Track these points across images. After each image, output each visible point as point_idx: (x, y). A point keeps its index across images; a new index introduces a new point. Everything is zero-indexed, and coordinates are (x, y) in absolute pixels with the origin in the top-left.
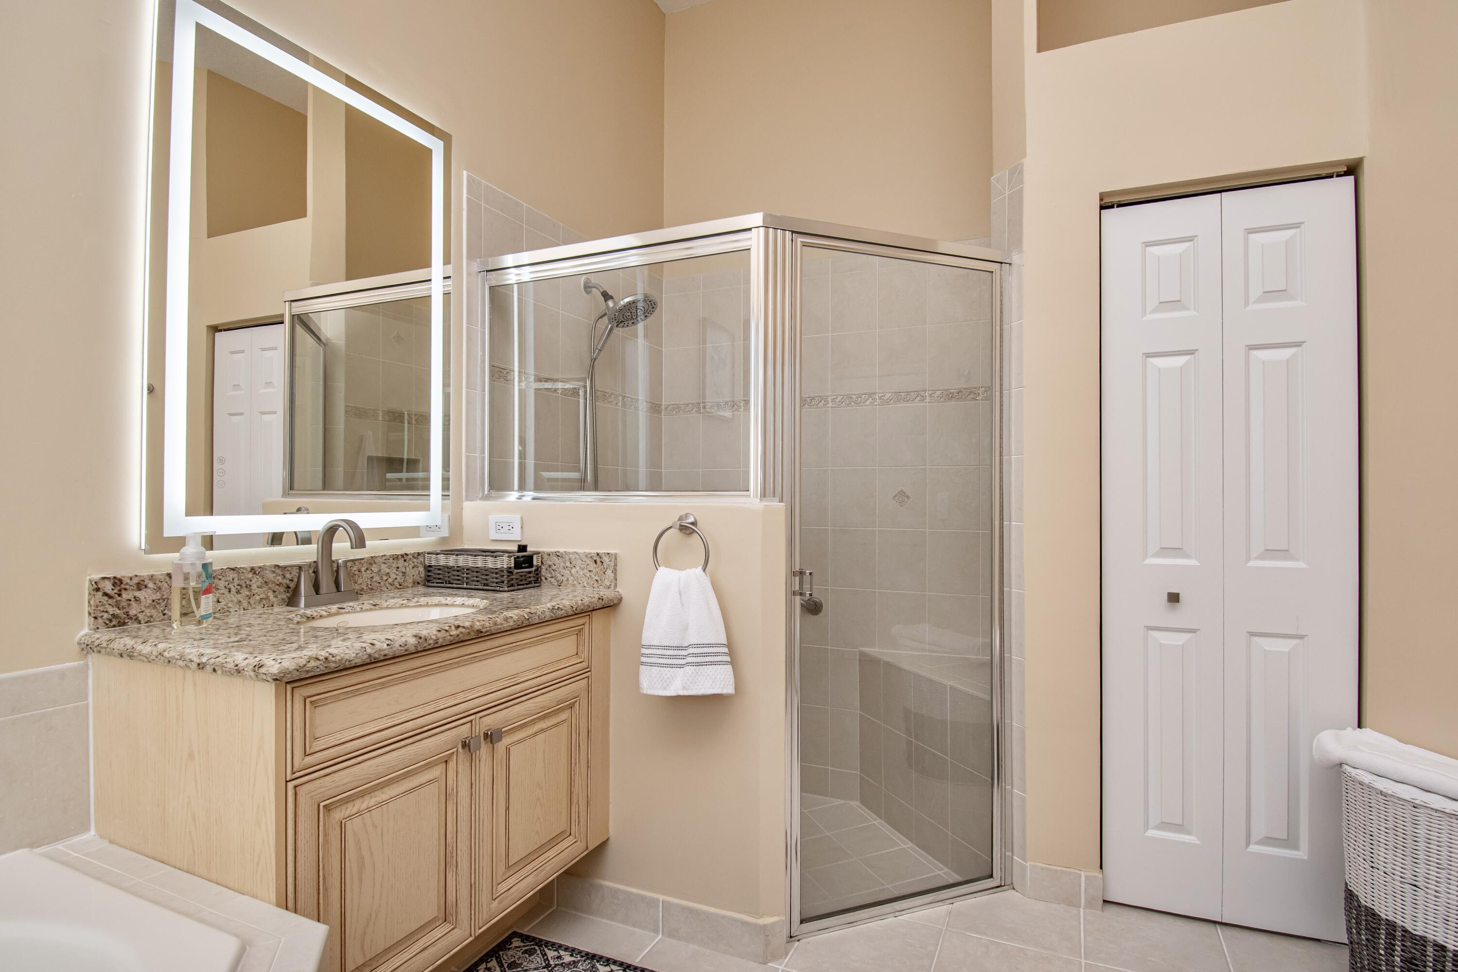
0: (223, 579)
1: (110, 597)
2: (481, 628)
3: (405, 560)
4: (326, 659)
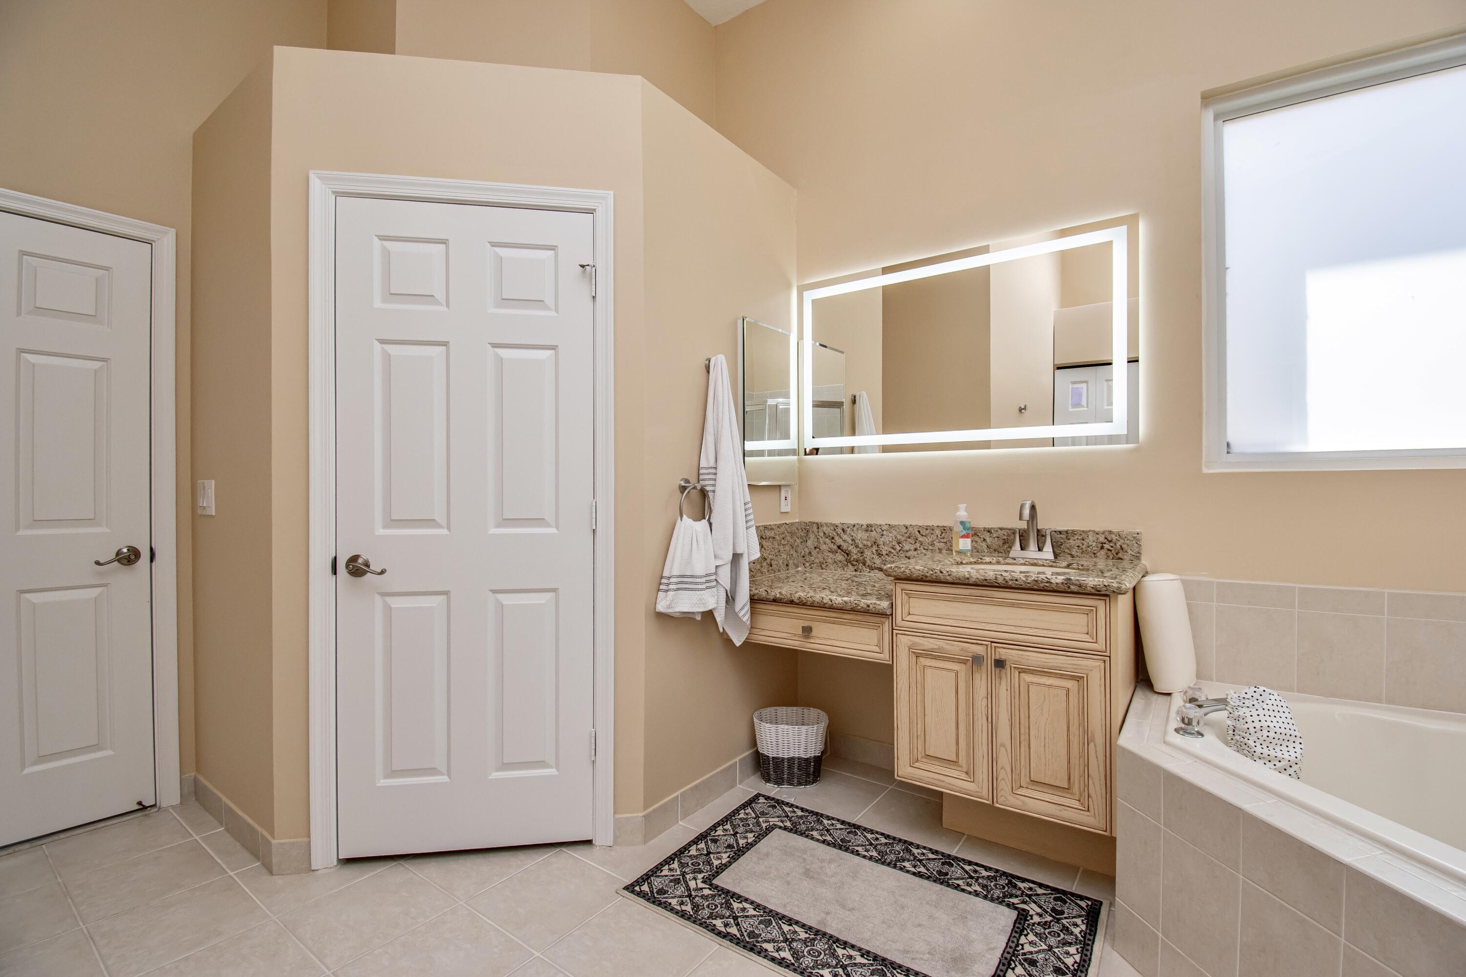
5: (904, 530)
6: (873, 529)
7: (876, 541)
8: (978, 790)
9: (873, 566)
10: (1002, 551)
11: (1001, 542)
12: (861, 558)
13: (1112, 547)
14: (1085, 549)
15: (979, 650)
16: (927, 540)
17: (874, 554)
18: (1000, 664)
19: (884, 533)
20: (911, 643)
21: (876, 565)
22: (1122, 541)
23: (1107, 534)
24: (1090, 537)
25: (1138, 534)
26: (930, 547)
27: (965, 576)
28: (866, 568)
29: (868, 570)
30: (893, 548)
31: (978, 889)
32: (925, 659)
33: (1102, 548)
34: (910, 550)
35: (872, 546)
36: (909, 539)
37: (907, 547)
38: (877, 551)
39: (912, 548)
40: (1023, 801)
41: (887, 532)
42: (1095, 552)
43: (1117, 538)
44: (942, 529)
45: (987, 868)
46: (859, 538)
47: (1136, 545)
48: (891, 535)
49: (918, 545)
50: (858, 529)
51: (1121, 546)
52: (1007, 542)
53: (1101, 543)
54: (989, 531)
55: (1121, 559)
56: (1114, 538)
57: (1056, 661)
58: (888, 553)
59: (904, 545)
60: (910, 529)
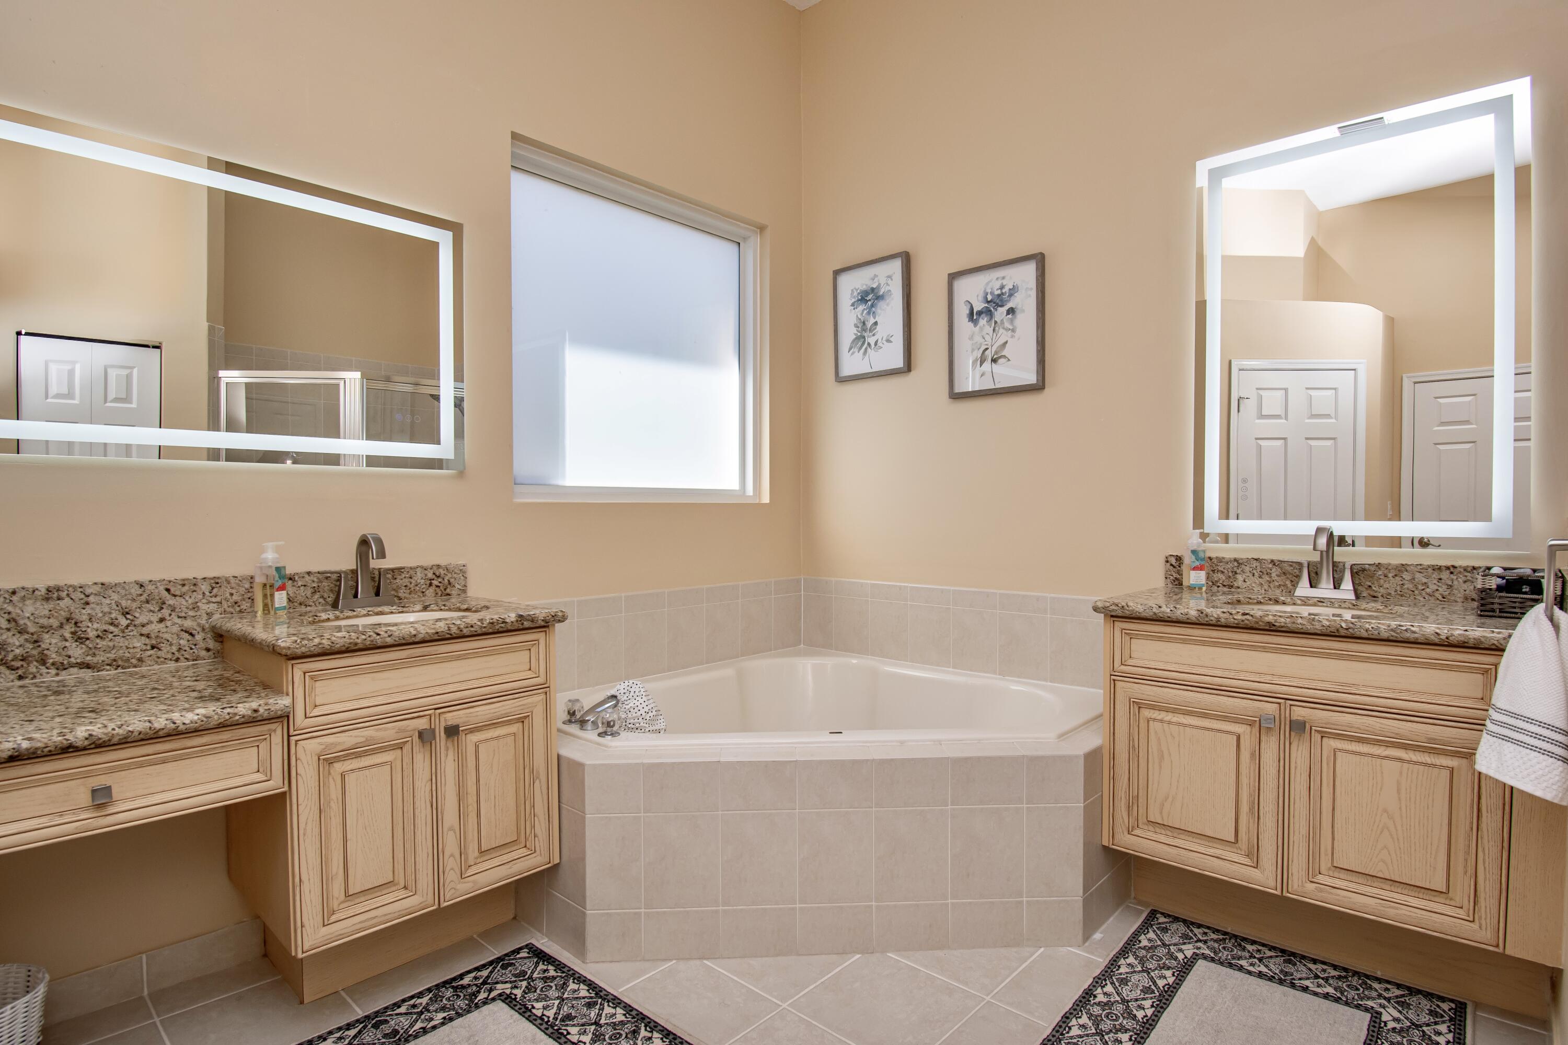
0: (1248, 565)
1: (1174, 567)
2: (1273, 621)
3: (1452, 573)
4: (1123, 607)
5: (136, 590)
6: (64, 594)
7: (73, 615)
8: (423, 900)
9: (65, 662)
10: (311, 603)
11: (309, 593)
12: (35, 652)
13: (440, 582)
14: (413, 589)
15: (422, 724)
16: (184, 603)
17: (66, 640)
18: (452, 731)
19: (91, 599)
20: (323, 747)
21: (72, 660)
22: (450, 575)
23: (435, 568)
24: (418, 574)
25: (464, 566)
26: (191, 613)
27: (410, 633)
28: (47, 668)
29: (53, 671)
30: (112, 624)
31: (441, 1015)
32: (341, 763)
33: (431, 585)
34: (150, 622)
35: (61, 626)
36: (147, 605)
37: (142, 619)
38: (73, 633)
39: (155, 618)
40: (474, 882)
41: (97, 598)
42: (424, 590)
43: (445, 572)
44: (212, 581)
45: (420, 995)
46: (28, 615)
47: (462, 578)
48: (108, 601)
49: (166, 612)
50: (23, 599)
51: (449, 581)
52: (317, 590)
53: (430, 580)
54: (290, 579)
55: (449, 595)
56: (442, 572)
57: (504, 708)
58: (101, 634)
59: (137, 615)
60: (151, 587)
